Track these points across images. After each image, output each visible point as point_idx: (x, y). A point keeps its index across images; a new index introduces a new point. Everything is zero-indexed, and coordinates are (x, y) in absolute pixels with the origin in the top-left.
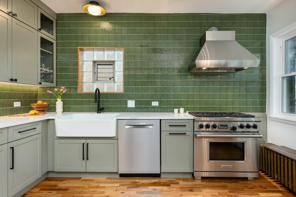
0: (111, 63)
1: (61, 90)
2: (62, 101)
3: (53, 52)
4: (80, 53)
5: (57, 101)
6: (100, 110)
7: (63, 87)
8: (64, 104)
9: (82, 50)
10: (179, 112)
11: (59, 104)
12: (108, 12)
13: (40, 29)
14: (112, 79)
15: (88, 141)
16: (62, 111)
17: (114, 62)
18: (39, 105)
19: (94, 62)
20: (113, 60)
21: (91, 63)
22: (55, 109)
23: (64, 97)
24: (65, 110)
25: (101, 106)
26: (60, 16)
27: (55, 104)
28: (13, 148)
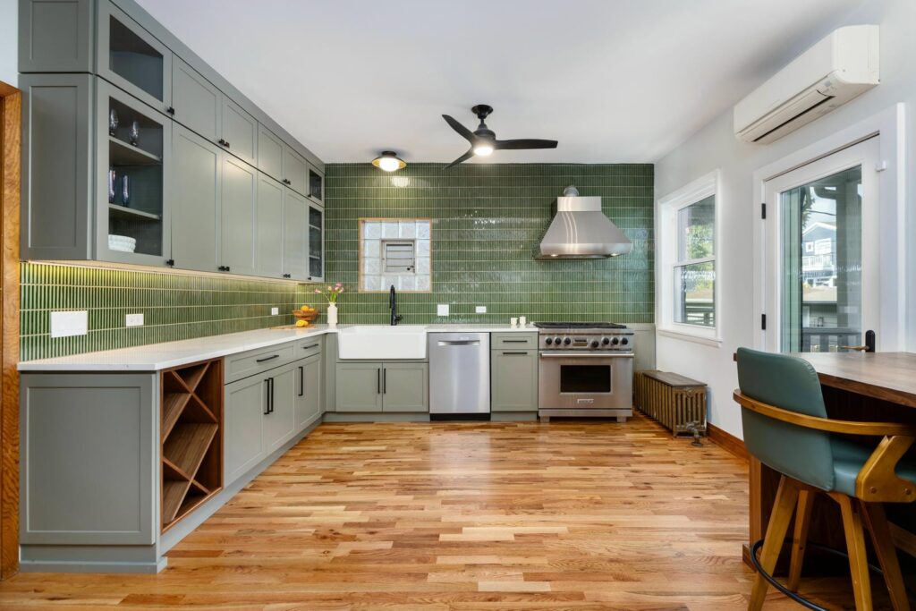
0: (410, 243)
1: (336, 289)
2: (336, 305)
3: (320, 227)
4: (361, 225)
5: (328, 306)
6: (396, 320)
7: (338, 285)
8: (338, 312)
9: (364, 222)
10: (518, 322)
11: (332, 311)
12: (409, 161)
13: (310, 196)
14: (412, 269)
15: (385, 366)
16: (336, 321)
17: (413, 241)
18: (304, 312)
19: (383, 241)
20: (411, 237)
21: (378, 243)
22: (326, 317)
23: (340, 299)
24: (342, 320)
25: (398, 314)
26: (332, 169)
27: (326, 311)
28: (302, 368)
